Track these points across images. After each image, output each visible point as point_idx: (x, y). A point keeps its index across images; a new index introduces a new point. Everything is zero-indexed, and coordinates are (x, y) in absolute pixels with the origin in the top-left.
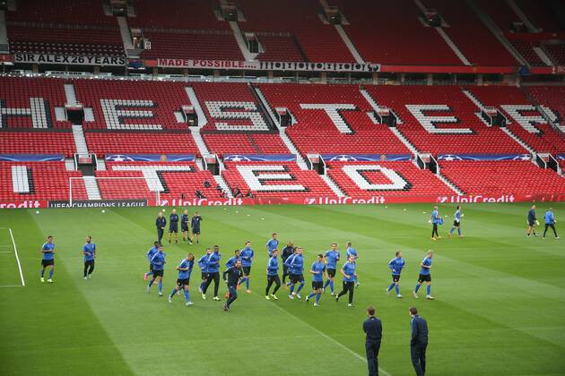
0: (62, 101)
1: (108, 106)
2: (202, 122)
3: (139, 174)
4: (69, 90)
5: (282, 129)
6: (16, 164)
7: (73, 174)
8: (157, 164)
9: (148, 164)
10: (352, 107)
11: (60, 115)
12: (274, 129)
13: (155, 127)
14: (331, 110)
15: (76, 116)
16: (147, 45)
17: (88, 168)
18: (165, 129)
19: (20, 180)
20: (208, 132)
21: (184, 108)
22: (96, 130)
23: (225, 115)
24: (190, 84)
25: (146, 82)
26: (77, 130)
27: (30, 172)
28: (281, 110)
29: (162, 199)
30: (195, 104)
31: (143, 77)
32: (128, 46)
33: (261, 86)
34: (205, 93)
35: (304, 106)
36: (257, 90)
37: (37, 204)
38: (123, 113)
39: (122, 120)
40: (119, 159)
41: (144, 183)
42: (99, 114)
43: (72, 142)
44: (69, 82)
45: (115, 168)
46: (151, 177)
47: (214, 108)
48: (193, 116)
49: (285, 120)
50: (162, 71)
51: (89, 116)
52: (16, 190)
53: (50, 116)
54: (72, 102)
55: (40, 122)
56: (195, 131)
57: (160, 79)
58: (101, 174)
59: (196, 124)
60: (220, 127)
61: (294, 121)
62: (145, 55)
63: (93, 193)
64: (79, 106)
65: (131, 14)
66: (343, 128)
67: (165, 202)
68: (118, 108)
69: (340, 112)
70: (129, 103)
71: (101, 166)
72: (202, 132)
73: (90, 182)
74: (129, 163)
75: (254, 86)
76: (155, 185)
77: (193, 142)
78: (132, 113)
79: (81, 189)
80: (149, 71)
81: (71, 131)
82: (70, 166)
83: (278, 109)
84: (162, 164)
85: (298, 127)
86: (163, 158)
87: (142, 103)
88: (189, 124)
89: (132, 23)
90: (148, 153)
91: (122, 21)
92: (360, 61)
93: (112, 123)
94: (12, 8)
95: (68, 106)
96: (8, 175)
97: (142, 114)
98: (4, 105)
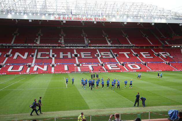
0: (74, 53)
1: (82, 53)
2: (100, 56)
3: (88, 66)
4: (75, 51)
5: (115, 57)
6: (65, 65)
7: (76, 66)
8: (91, 64)
9: (90, 64)
10: (129, 53)
11: (73, 55)
12: (114, 57)
13: (91, 57)
14: (125, 53)
15: (76, 56)
16: (89, 42)
17: (78, 65)
18: (93, 58)
19: (66, 68)
20: (101, 58)
21: (97, 53)
22: (80, 58)
23: (105, 55)
24: (98, 49)
25: (89, 49)
26: (76, 58)
27: (68, 66)
28: (115, 54)
30: (99, 53)
31: (89, 48)
32: (86, 42)
33: (111, 49)
34: (101, 51)
35: (120, 53)
36: (111, 50)
37: (69, 72)
38: (85, 55)
39: (85, 56)
40: (84, 64)
41: (89, 68)
42: (80, 55)
43: (75, 60)
44: (75, 49)
45: (83, 65)
46: (90, 67)
47: (102, 53)
48: (98, 55)
49: (116, 56)
50: (92, 47)
51: (79, 55)
52: (65, 70)
53: (71, 55)
54: (75, 53)
55: (69, 57)
56: (99, 58)
57: (92, 48)
58: (81, 66)
59: (99, 57)
60: (104, 57)
61: (118, 56)
62: (89, 44)
63: (79, 70)
64: (77, 54)
65: (87, 36)
66: (128, 57)
67: (93, 72)
68: (84, 54)
69: (127, 54)
70: (86, 53)
71: (81, 65)
72: (100, 58)
73: (79, 68)
74: (85, 64)
75: (110, 49)
76: (91, 69)
77: (98, 60)
78: (87, 55)
79: (77, 69)
80: (90, 47)
81: (75, 58)
82: (75, 65)
83: (115, 53)
84: (92, 64)
85: (119, 57)
86: (93, 63)
87: (89, 53)
88: (98, 57)
89: (86, 38)
90: (90, 63)
91: (85, 37)
92: (131, 44)
93: (83, 57)
94: (65, 36)
95: (75, 54)
96: (64, 67)
97: (88, 55)
98: (63, 54)
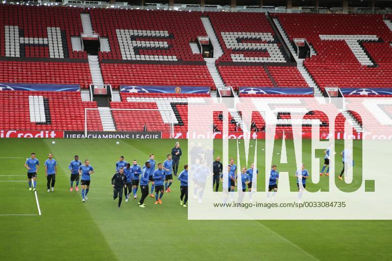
0: (78, 31)
1: (124, 36)
2: (218, 53)
3: (154, 105)
4: (85, 20)
5: (299, 61)
6: (33, 94)
7: (88, 105)
8: (171, 95)
9: (162, 96)
10: (374, 38)
11: (77, 45)
12: (291, 61)
13: (170, 58)
14: (352, 42)
15: (92, 47)
17: (103, 99)
18: (180, 60)
19: (37, 110)
20: (224, 64)
21: (200, 39)
22: (111, 61)
23: (245, 46)
24: (206, 14)
25: (162, 12)
26: (93, 60)
27: (46, 102)
28: (299, 41)
29: (176, 131)
30: (211, 35)
31: (159, 6)
33: (279, 16)
34: (222, 23)
35: (323, 37)
36: (276, 21)
37: (53, 135)
38: (139, 44)
39: (137, 51)
40: (134, 90)
41: (158, 115)
42: (114, 44)
43: (88, 72)
44: (86, 11)
45: (129, 100)
46: (165, 109)
47: (231, 39)
48: (209, 47)
49: (304, 52)
50: (178, 1)
51: (105, 47)
52: (32, 120)
53: (67, 46)
54: (88, 33)
55: (56, 51)
56: (210, 62)
57: (176, 8)
58: (116, 105)
59: (211, 56)
60: (236, 58)
61: (312, 53)
63: (108, 124)
64: (95, 36)
66: (364, 60)
67: (179, 135)
68: (133, 38)
69: (362, 43)
70: (144, 33)
71: (115, 97)
72: (218, 64)
73: (105, 113)
74: (143, 95)
75: (272, 16)
76: (169, 117)
77: (208, 74)
78: (148, 44)
79: (96, 120)
81: (86, 61)
82: (85, 97)
83: (296, 41)
84: (177, 96)
85: (317, 59)
86: (178, 90)
87: (158, 33)
88: (205, 56)
90: (163, 85)
93: (128, 53)
95: (84, 36)
96: (26, 105)
97: (157, 44)
98: (22, 34)
